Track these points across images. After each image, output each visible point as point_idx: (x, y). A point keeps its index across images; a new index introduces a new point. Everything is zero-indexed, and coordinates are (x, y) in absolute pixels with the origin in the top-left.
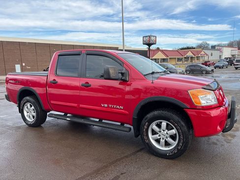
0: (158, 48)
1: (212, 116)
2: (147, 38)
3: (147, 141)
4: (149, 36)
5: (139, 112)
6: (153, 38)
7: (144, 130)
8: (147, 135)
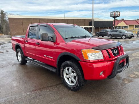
0: (123, 20)
1: (95, 67)
2: (114, 13)
3: (63, 79)
4: (115, 12)
5: (59, 61)
6: (117, 13)
7: (61, 72)
8: (63, 75)
